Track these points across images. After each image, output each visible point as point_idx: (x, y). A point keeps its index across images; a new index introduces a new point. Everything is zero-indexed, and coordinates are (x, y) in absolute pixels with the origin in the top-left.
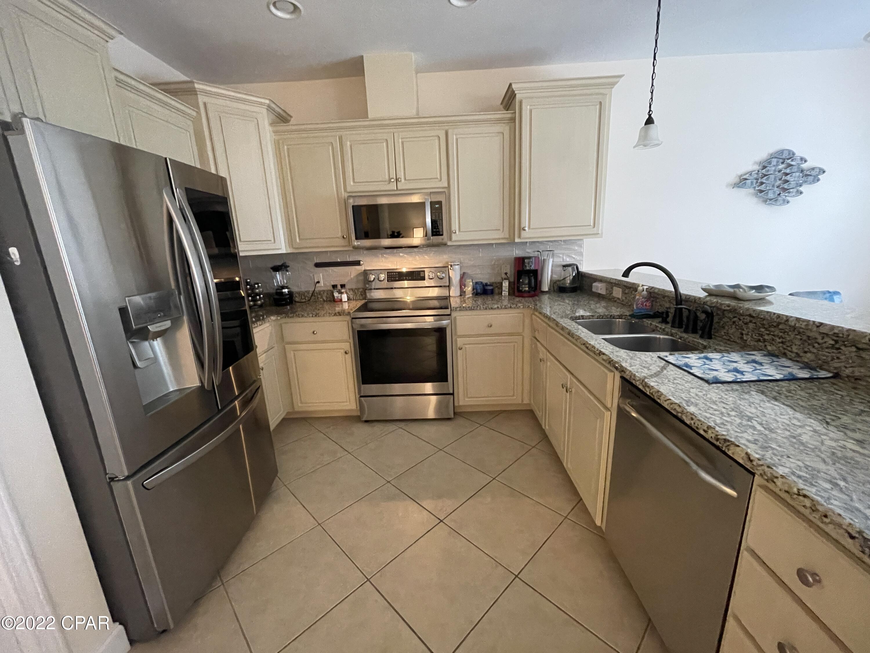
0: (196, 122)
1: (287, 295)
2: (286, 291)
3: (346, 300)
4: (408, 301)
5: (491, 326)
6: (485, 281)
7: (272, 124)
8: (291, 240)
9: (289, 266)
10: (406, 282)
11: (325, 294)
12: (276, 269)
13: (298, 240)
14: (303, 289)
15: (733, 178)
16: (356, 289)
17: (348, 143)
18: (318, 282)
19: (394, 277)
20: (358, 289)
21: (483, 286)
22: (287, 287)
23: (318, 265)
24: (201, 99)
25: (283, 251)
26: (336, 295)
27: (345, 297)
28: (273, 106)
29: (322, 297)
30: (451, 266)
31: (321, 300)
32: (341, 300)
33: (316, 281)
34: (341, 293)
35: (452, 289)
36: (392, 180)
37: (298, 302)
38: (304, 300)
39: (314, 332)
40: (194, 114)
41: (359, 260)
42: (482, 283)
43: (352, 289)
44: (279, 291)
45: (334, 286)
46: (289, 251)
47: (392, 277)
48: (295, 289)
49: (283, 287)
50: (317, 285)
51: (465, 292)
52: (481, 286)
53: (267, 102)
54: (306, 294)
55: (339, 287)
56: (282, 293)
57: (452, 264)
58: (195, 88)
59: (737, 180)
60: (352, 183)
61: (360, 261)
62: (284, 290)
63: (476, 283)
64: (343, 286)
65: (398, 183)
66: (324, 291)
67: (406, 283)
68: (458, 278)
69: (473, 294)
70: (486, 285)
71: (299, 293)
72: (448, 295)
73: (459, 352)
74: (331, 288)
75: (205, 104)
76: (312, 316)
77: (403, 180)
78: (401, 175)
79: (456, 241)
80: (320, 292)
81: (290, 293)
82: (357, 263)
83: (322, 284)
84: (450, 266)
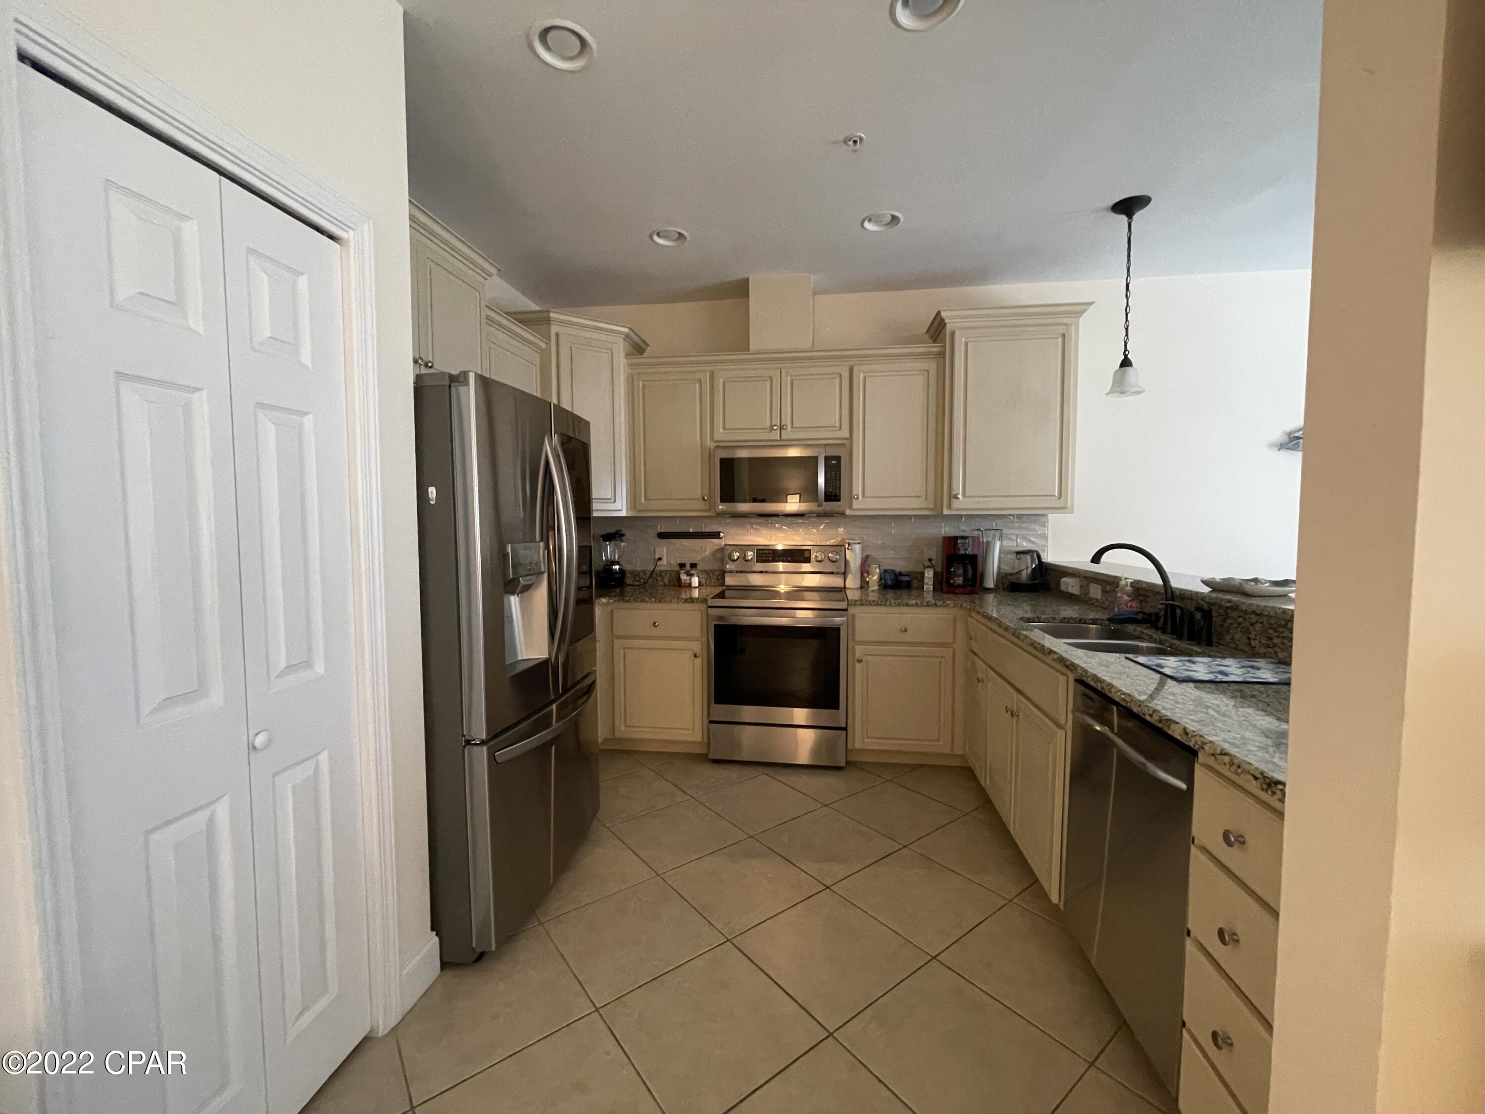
0: (545, 355)
1: (617, 573)
2: (617, 567)
3: (697, 585)
4: (782, 591)
5: (905, 630)
6: (898, 570)
7: (628, 355)
8: (633, 500)
9: (623, 535)
10: (781, 564)
11: (668, 576)
12: (609, 537)
13: (643, 501)
14: (639, 567)
15: (1277, 435)
16: (711, 571)
17: (721, 380)
18: (660, 559)
19: (766, 557)
20: (713, 571)
21: (896, 574)
22: (618, 563)
24: (554, 329)
25: (624, 514)
26: (684, 577)
27: (695, 581)
28: (632, 334)
29: (663, 580)
30: (849, 545)
31: (662, 583)
32: (690, 585)
33: (657, 556)
34: (690, 575)
35: (850, 578)
36: (775, 428)
37: (630, 585)
38: (638, 583)
39: (655, 623)
40: (543, 345)
41: (719, 530)
42: (893, 571)
43: (706, 572)
44: (607, 567)
45: (682, 566)
46: (630, 514)
47: (762, 556)
48: (628, 567)
49: (614, 563)
50: (659, 563)
51: (868, 583)
52: (893, 576)
53: (626, 330)
54: (642, 575)
55: (688, 567)
56: (612, 569)
57: (851, 541)
58: (549, 317)
59: (1285, 439)
60: (721, 430)
61: (720, 532)
62: (614, 567)
63: (885, 571)
64: (693, 566)
65: (783, 432)
66: (666, 571)
67: (781, 566)
68: (859, 562)
69: (880, 586)
70: (900, 574)
71: (632, 572)
72: (842, 585)
73: (858, 665)
74: (677, 568)
75: (557, 334)
76: (655, 602)
77: (789, 428)
78: (787, 421)
79: (857, 510)
80: (661, 572)
81: (622, 572)
82: (716, 535)
83: (664, 561)
84: (847, 546)
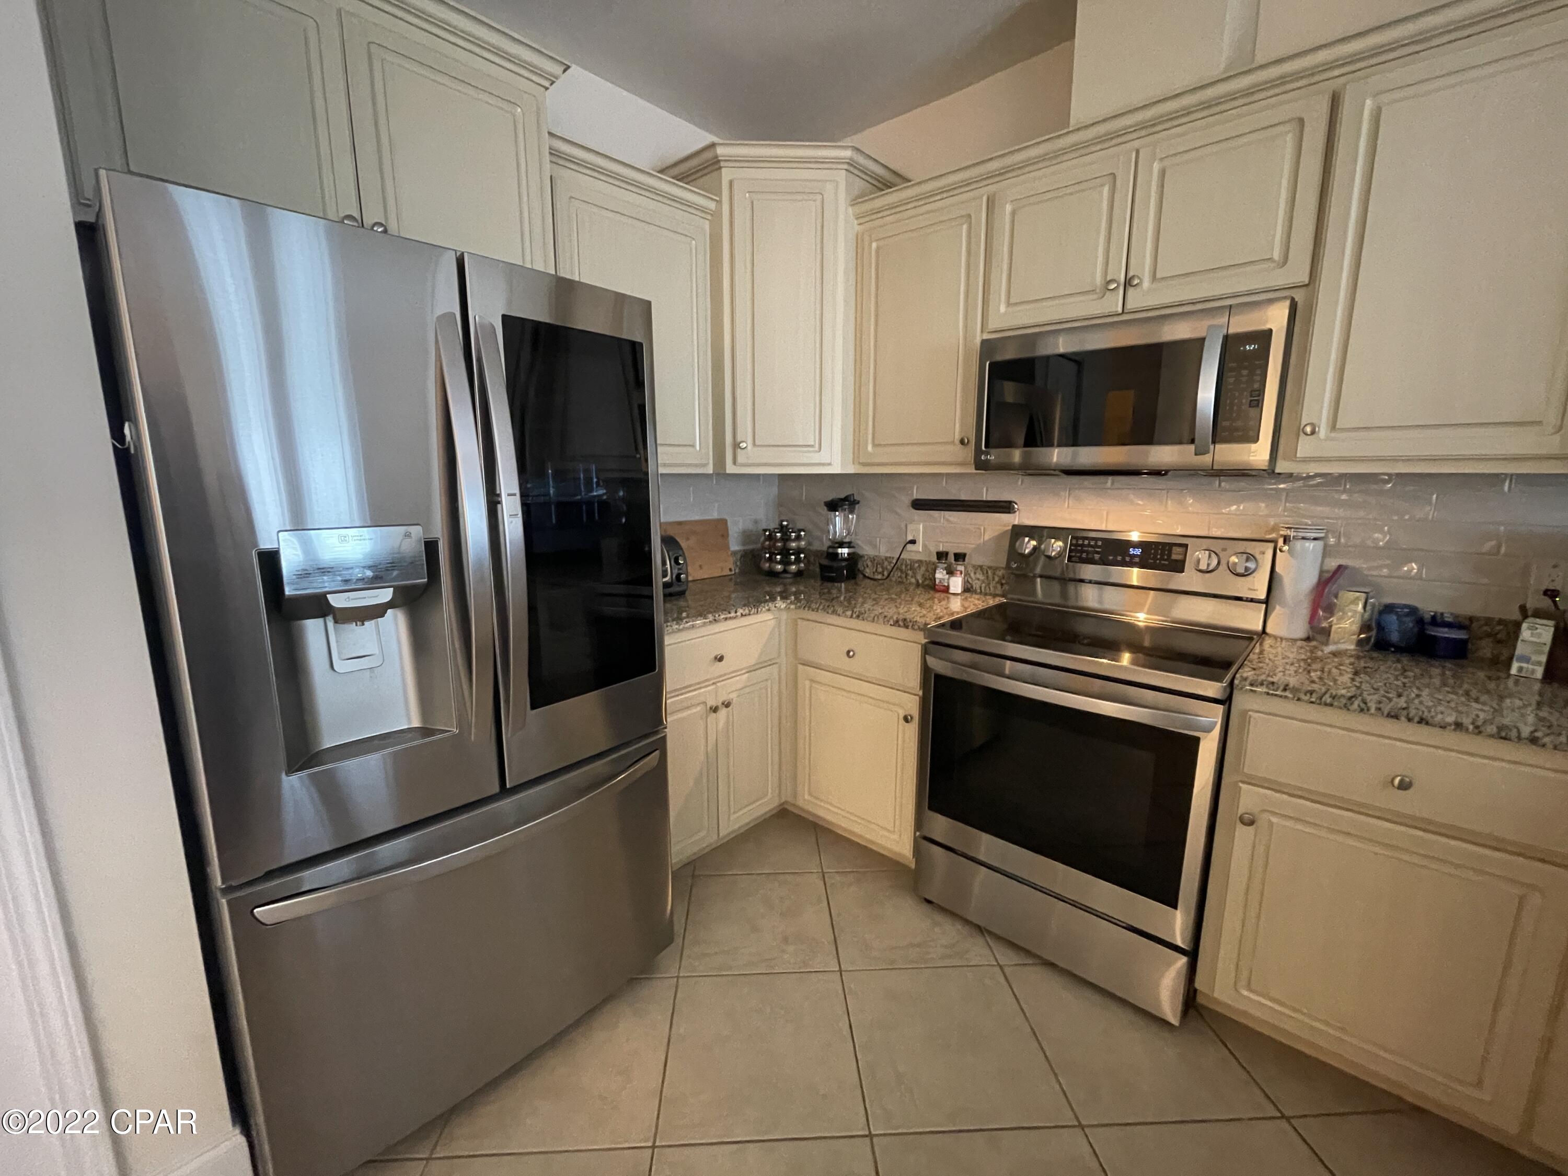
0: (715, 220)
1: (845, 560)
2: (844, 551)
3: (959, 591)
6: (1429, 606)
7: (855, 201)
8: (856, 447)
9: (858, 502)
10: (1135, 570)
11: (923, 569)
12: (833, 506)
13: (870, 448)
14: (880, 551)
16: (990, 568)
17: (1009, 208)
18: (913, 542)
19: (1088, 552)
20: (995, 569)
21: (1420, 621)
22: (849, 545)
23: (919, 505)
24: (726, 175)
25: (836, 469)
26: (940, 575)
27: (956, 584)
28: (861, 160)
29: (914, 576)
30: (1286, 540)
31: (913, 580)
32: (946, 590)
33: (910, 538)
34: (951, 572)
35: (1278, 613)
36: (1113, 286)
37: (869, 578)
38: (879, 577)
39: (848, 652)
40: (712, 205)
41: (1010, 498)
42: (1413, 611)
43: (980, 568)
44: (831, 550)
45: (942, 556)
46: (851, 470)
47: (1082, 552)
48: (867, 550)
49: (841, 545)
50: (910, 547)
51: (1327, 632)
52: (1409, 623)
53: (848, 153)
54: (886, 563)
55: (952, 559)
56: (837, 554)
57: (1292, 533)
58: (716, 157)
60: (1003, 308)
61: (1010, 502)
62: (840, 551)
63: (1389, 609)
64: (960, 557)
65: (1131, 291)
66: (920, 562)
68: (1310, 579)
69: (1360, 643)
70: (1436, 621)
71: (873, 560)
72: (1260, 628)
74: (935, 559)
75: (731, 183)
76: (851, 617)
77: (1146, 284)
78: (1143, 268)
80: (913, 562)
81: (854, 559)
82: (1006, 507)
83: (919, 547)
84: (1281, 542)
